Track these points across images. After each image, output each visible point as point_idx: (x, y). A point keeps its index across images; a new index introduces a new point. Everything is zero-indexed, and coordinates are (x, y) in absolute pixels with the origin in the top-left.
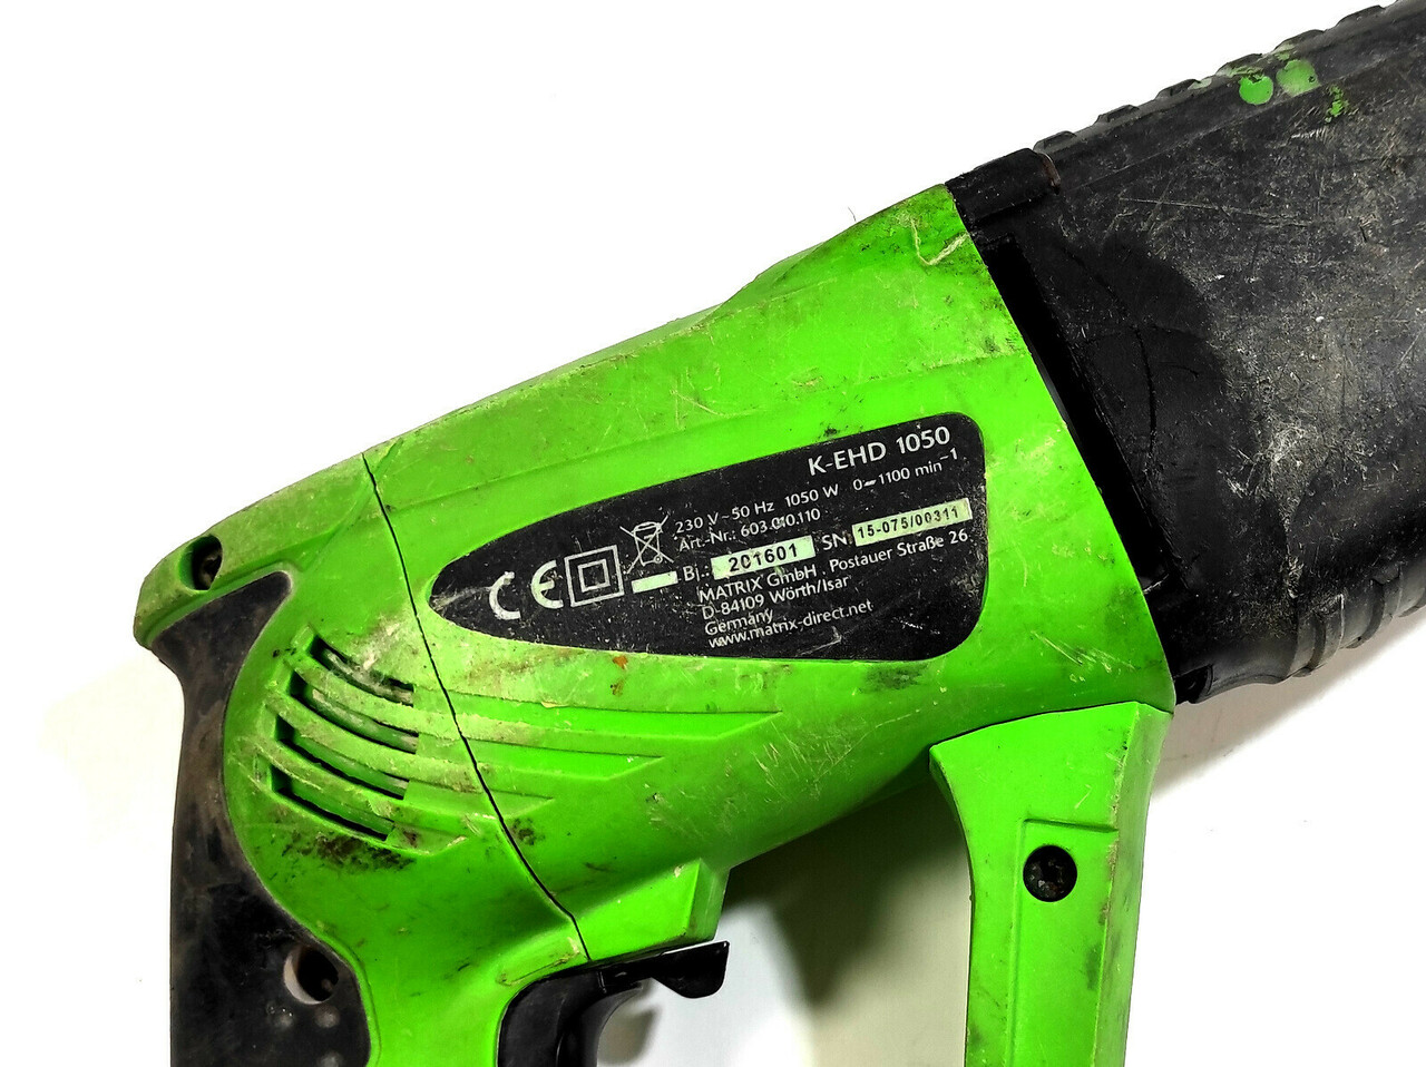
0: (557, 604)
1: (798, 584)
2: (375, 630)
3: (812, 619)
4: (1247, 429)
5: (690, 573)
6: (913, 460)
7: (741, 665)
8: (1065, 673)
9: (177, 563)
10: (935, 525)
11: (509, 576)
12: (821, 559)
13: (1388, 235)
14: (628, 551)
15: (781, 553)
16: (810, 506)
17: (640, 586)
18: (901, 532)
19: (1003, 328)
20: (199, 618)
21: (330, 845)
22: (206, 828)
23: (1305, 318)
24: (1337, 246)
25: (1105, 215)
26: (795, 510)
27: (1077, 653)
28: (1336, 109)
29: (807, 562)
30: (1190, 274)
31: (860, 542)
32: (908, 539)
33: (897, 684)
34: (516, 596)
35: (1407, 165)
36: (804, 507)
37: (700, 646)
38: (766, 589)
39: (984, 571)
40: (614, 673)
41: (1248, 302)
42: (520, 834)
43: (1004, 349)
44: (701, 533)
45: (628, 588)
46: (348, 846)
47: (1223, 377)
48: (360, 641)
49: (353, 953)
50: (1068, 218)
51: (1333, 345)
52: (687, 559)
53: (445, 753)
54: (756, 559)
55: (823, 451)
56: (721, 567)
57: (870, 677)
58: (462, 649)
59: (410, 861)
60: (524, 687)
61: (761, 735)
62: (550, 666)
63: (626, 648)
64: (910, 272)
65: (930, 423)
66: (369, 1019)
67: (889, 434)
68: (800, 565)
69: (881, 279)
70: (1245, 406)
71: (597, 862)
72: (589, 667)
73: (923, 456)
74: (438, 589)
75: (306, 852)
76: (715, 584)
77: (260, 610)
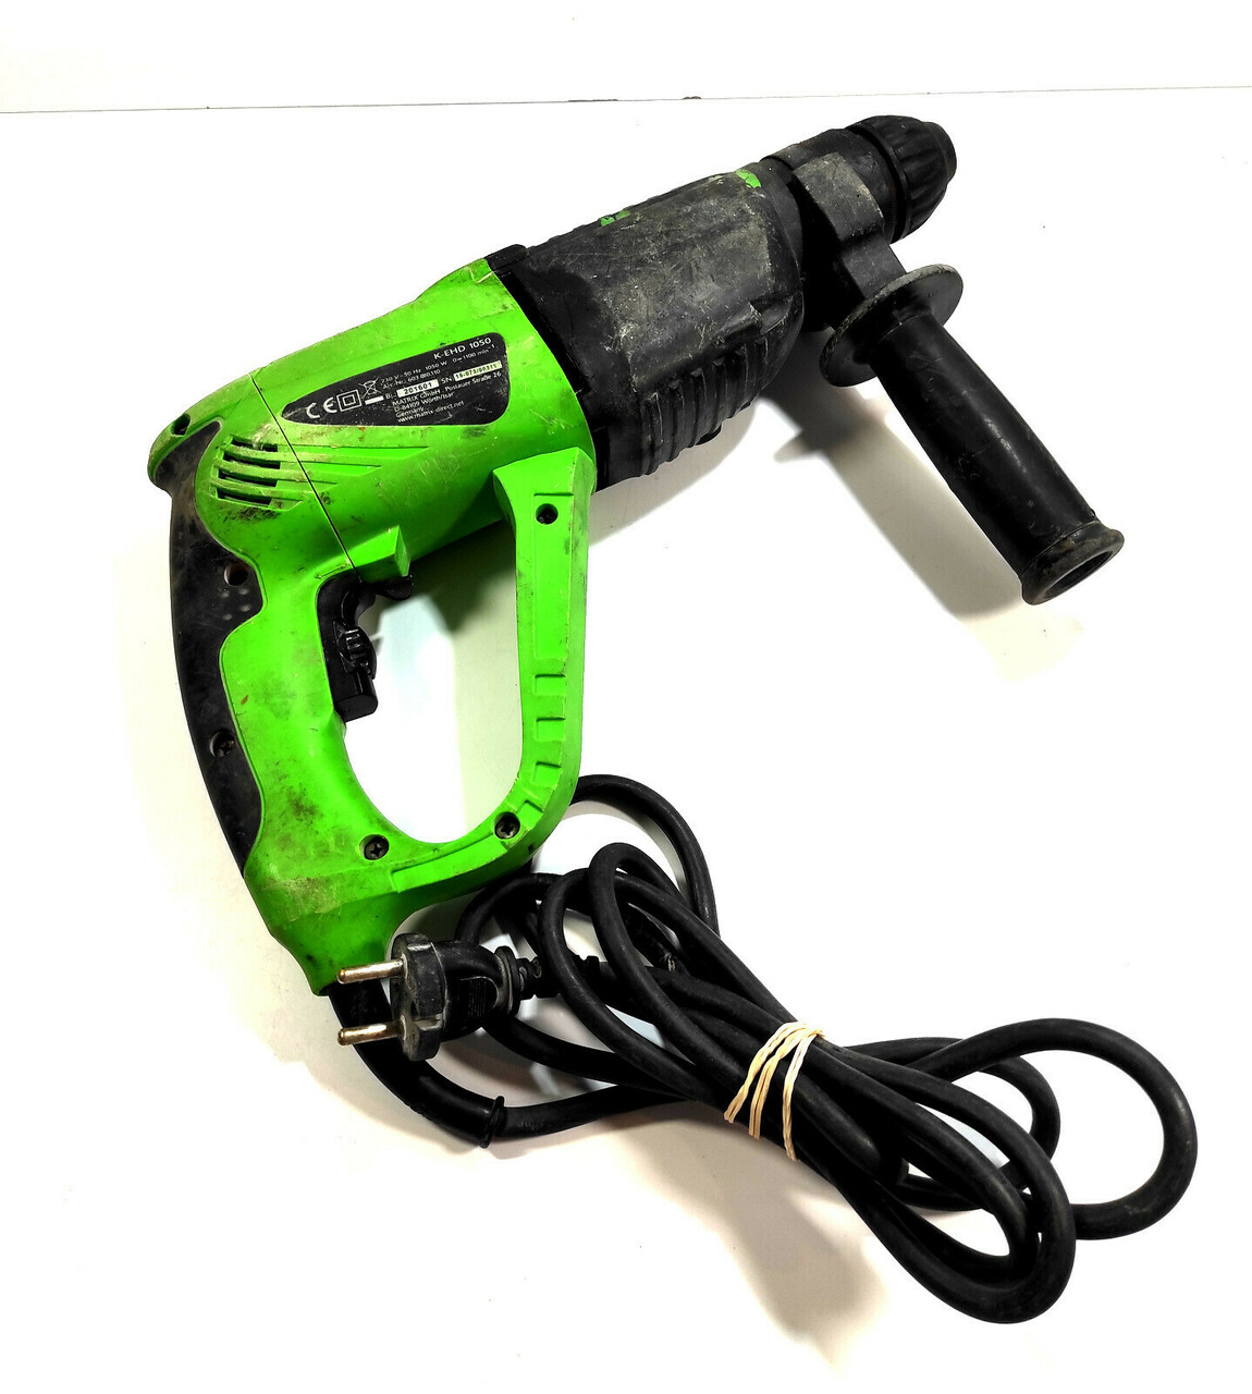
0: (335, 411)
1: (432, 397)
2: (259, 428)
3: (439, 409)
4: (611, 326)
5: (388, 396)
6: (475, 350)
7: (412, 428)
8: (546, 429)
9: (169, 429)
10: (487, 371)
11: (314, 404)
12: (441, 387)
13: (660, 257)
14: (362, 390)
15: (425, 386)
16: (436, 369)
17: (368, 402)
18: (473, 375)
19: (510, 301)
20: (179, 449)
21: (244, 513)
22: (188, 522)
23: (630, 287)
24: (641, 262)
25: (549, 260)
26: (429, 371)
27: (549, 419)
28: (638, 219)
29: (436, 389)
30: (583, 277)
31: (457, 379)
32: (476, 377)
33: (476, 435)
34: (318, 410)
35: (667, 234)
36: (433, 370)
37: (394, 422)
38: (420, 399)
39: (509, 387)
40: (360, 433)
41: (607, 284)
42: (324, 499)
43: (510, 307)
44: (393, 382)
45: (363, 403)
46: (252, 511)
47: (599, 310)
48: (254, 433)
49: (254, 561)
50: (533, 263)
51: (642, 295)
52: (387, 391)
53: (292, 467)
54: (415, 389)
55: (440, 351)
56: (401, 393)
57: (465, 431)
58: (295, 430)
59: (279, 514)
60: (324, 440)
61: (422, 457)
62: (333, 432)
63: (364, 424)
64: (471, 287)
65: (483, 337)
66: (262, 590)
67: (466, 343)
68: (433, 390)
69: (460, 290)
70: (609, 319)
71: (357, 516)
72: (349, 433)
73: (480, 348)
74: (284, 412)
75: (234, 519)
76: (399, 399)
77: (208, 437)
